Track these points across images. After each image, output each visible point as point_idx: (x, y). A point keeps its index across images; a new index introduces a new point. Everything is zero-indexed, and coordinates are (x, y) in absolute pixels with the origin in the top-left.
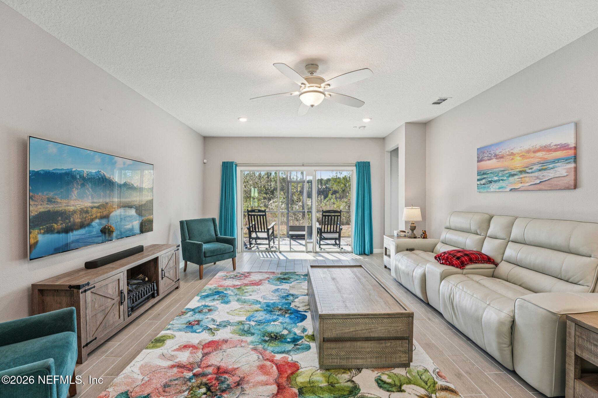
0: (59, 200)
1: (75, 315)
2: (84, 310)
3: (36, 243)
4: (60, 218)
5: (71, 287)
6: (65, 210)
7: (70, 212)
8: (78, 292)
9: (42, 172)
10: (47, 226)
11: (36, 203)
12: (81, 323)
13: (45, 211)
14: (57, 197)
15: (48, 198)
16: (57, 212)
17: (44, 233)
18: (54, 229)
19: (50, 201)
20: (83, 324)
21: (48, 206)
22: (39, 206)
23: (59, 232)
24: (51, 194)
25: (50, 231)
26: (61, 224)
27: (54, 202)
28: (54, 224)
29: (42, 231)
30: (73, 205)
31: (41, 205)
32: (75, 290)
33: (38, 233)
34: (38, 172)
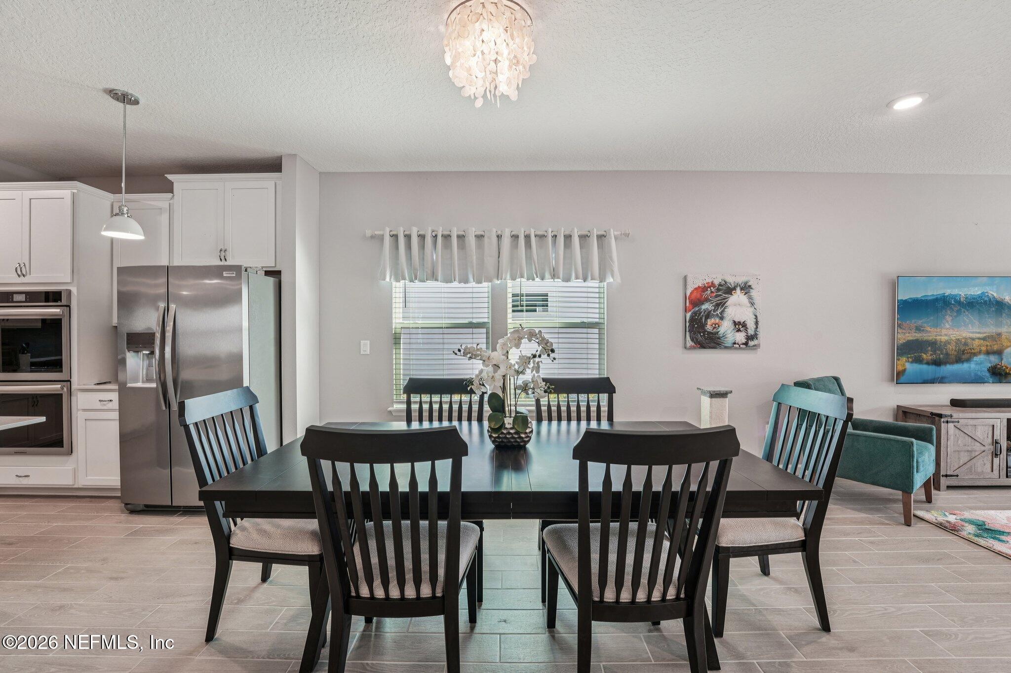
0: (929, 329)
1: (934, 432)
2: (946, 440)
3: (905, 370)
4: (930, 348)
5: (932, 414)
6: (936, 340)
7: (941, 342)
8: (940, 421)
9: (910, 301)
10: (915, 356)
11: (904, 331)
12: (942, 451)
13: (913, 340)
14: (926, 325)
15: (916, 326)
16: (927, 341)
17: (912, 362)
18: (923, 359)
19: (918, 329)
20: (944, 454)
21: (916, 335)
22: (907, 335)
23: (928, 363)
24: (920, 322)
25: (918, 360)
26: (931, 355)
27: (923, 330)
28: (923, 354)
29: (910, 360)
30: (946, 335)
31: (909, 333)
32: (937, 418)
33: (906, 361)
34: (906, 300)
